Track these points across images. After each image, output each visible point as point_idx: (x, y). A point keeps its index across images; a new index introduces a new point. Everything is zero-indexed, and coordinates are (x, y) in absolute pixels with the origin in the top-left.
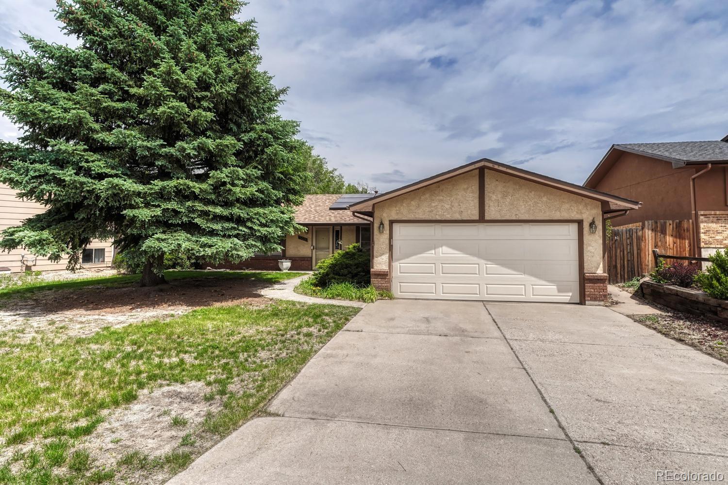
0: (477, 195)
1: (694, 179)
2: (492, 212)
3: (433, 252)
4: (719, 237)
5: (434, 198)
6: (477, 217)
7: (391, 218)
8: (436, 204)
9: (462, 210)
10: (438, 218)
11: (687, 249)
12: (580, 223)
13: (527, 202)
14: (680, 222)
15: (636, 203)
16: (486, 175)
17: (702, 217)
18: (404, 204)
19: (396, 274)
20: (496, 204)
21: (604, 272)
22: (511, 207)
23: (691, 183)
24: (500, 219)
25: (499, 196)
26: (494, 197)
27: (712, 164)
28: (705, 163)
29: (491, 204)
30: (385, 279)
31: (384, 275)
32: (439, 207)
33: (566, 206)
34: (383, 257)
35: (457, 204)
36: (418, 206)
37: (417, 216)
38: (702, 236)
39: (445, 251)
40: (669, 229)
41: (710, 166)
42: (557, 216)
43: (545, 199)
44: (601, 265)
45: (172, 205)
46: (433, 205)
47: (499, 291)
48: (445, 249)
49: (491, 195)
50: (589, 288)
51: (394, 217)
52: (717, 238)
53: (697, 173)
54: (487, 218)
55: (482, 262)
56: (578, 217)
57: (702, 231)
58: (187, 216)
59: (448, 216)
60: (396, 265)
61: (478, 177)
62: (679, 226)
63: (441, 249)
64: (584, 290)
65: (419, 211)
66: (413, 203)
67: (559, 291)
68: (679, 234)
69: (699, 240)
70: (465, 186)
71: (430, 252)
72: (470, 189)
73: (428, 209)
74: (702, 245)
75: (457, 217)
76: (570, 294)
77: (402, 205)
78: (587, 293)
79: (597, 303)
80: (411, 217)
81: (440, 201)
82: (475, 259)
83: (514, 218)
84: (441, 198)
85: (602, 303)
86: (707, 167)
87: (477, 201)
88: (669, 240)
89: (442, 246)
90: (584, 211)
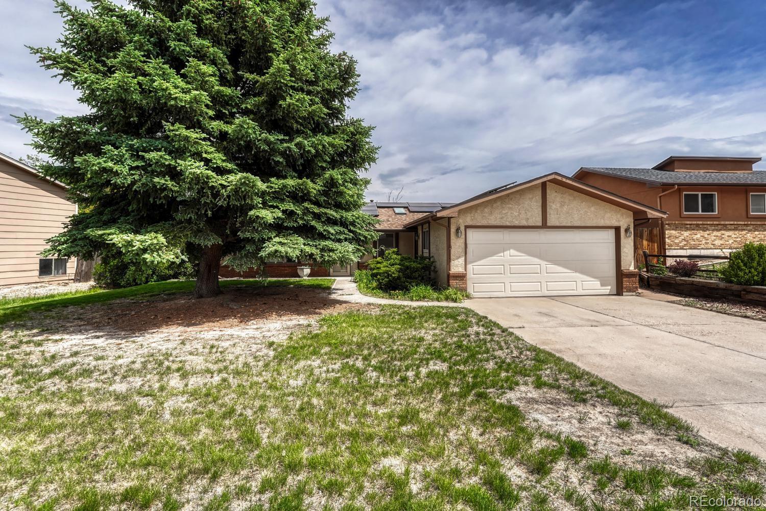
0: (540, 204)
1: (660, 197)
2: (552, 220)
3: (502, 254)
4: (677, 241)
5: (504, 206)
6: (540, 224)
7: (467, 224)
8: (506, 211)
9: (528, 217)
10: (508, 224)
11: (656, 250)
12: (617, 229)
13: (579, 211)
14: (652, 229)
15: (665, 213)
16: (547, 186)
17: (667, 226)
18: (479, 211)
19: (470, 275)
20: (556, 213)
21: (635, 269)
22: (568, 215)
23: (658, 199)
24: (558, 225)
25: (558, 205)
26: (554, 206)
27: (678, 185)
28: (673, 185)
29: (552, 213)
30: (463, 280)
31: (462, 277)
32: (509, 214)
33: (608, 215)
34: (459, 260)
35: (524, 212)
36: (491, 213)
37: (490, 222)
38: (667, 240)
39: (511, 254)
40: (645, 234)
41: (676, 187)
42: (602, 223)
43: (593, 209)
44: (633, 263)
45: (290, 206)
46: (504, 212)
47: (557, 288)
48: (513, 252)
49: (551, 204)
50: (626, 282)
51: (470, 223)
52: (676, 241)
53: (663, 192)
54: (549, 224)
55: (543, 263)
56: (616, 224)
57: (667, 236)
58: (302, 219)
59: (517, 222)
60: (470, 267)
61: (541, 188)
62: (651, 232)
63: (508, 252)
64: (622, 283)
65: (492, 218)
66: (486, 210)
67: (602, 285)
68: (651, 240)
69: (664, 243)
70: (531, 196)
71: (500, 255)
72: (534, 199)
73: (499, 216)
74: (667, 247)
75: (524, 223)
76: (609, 287)
77: (476, 212)
78: (624, 286)
79: (631, 294)
80: (484, 223)
81: (510, 208)
82: (536, 260)
83: (569, 225)
84: (511, 206)
85: (634, 294)
86: (675, 188)
87: (540, 209)
88: (645, 243)
89: (509, 250)
90: (621, 219)
